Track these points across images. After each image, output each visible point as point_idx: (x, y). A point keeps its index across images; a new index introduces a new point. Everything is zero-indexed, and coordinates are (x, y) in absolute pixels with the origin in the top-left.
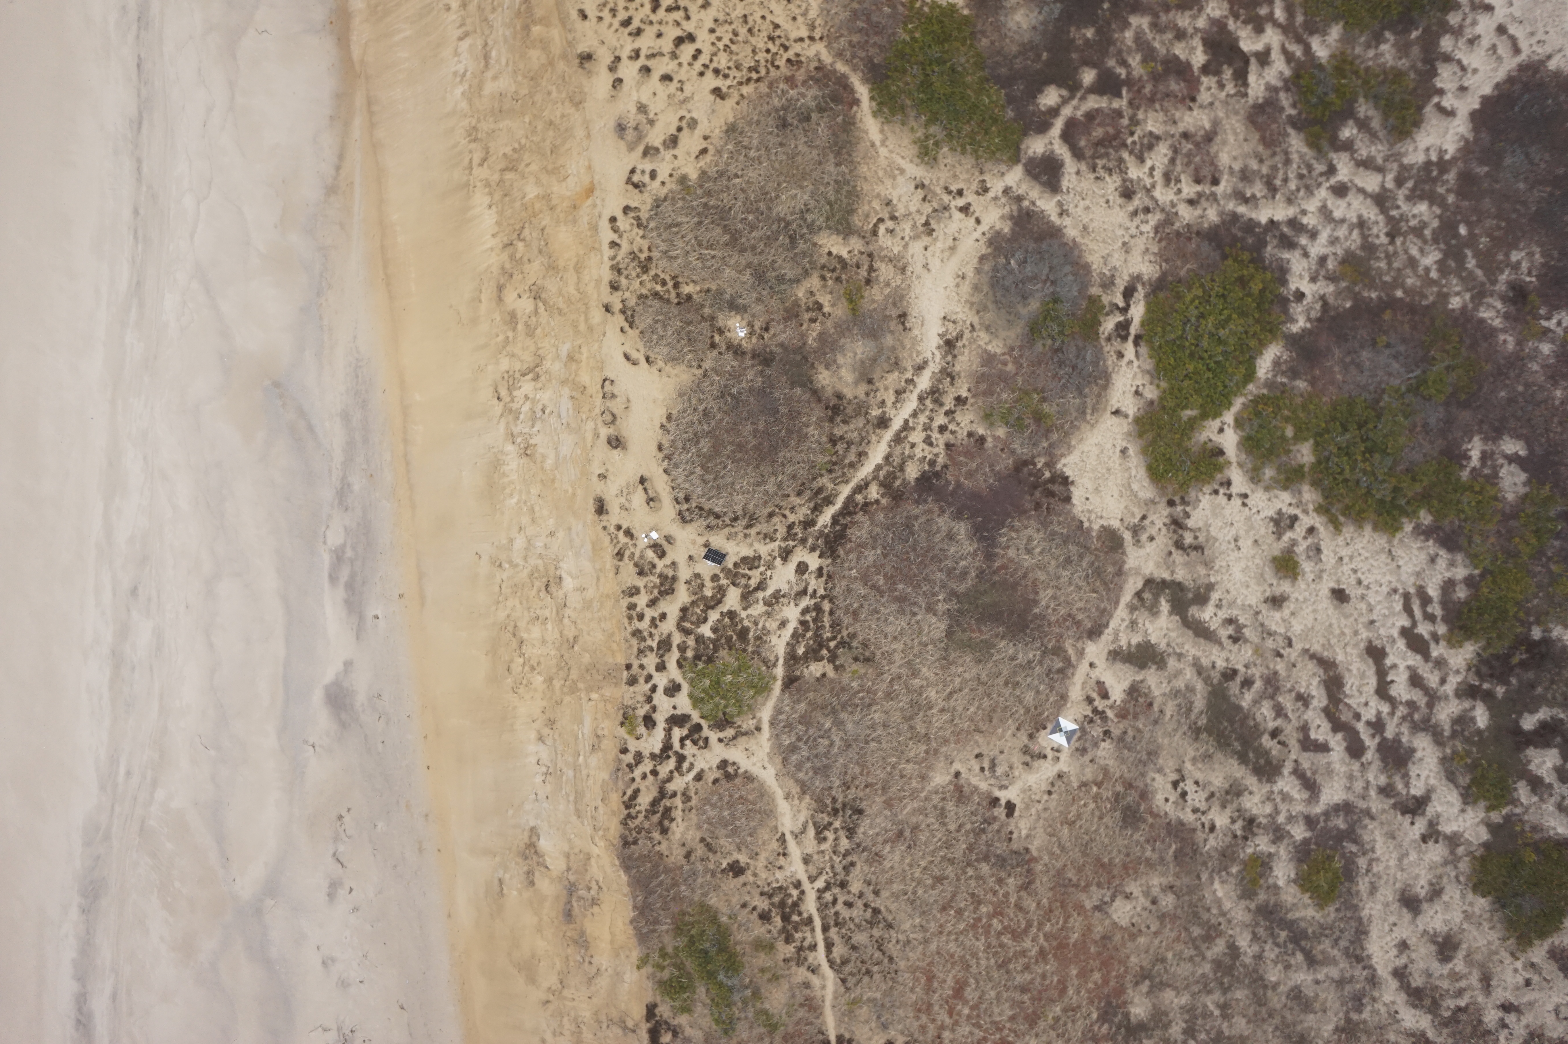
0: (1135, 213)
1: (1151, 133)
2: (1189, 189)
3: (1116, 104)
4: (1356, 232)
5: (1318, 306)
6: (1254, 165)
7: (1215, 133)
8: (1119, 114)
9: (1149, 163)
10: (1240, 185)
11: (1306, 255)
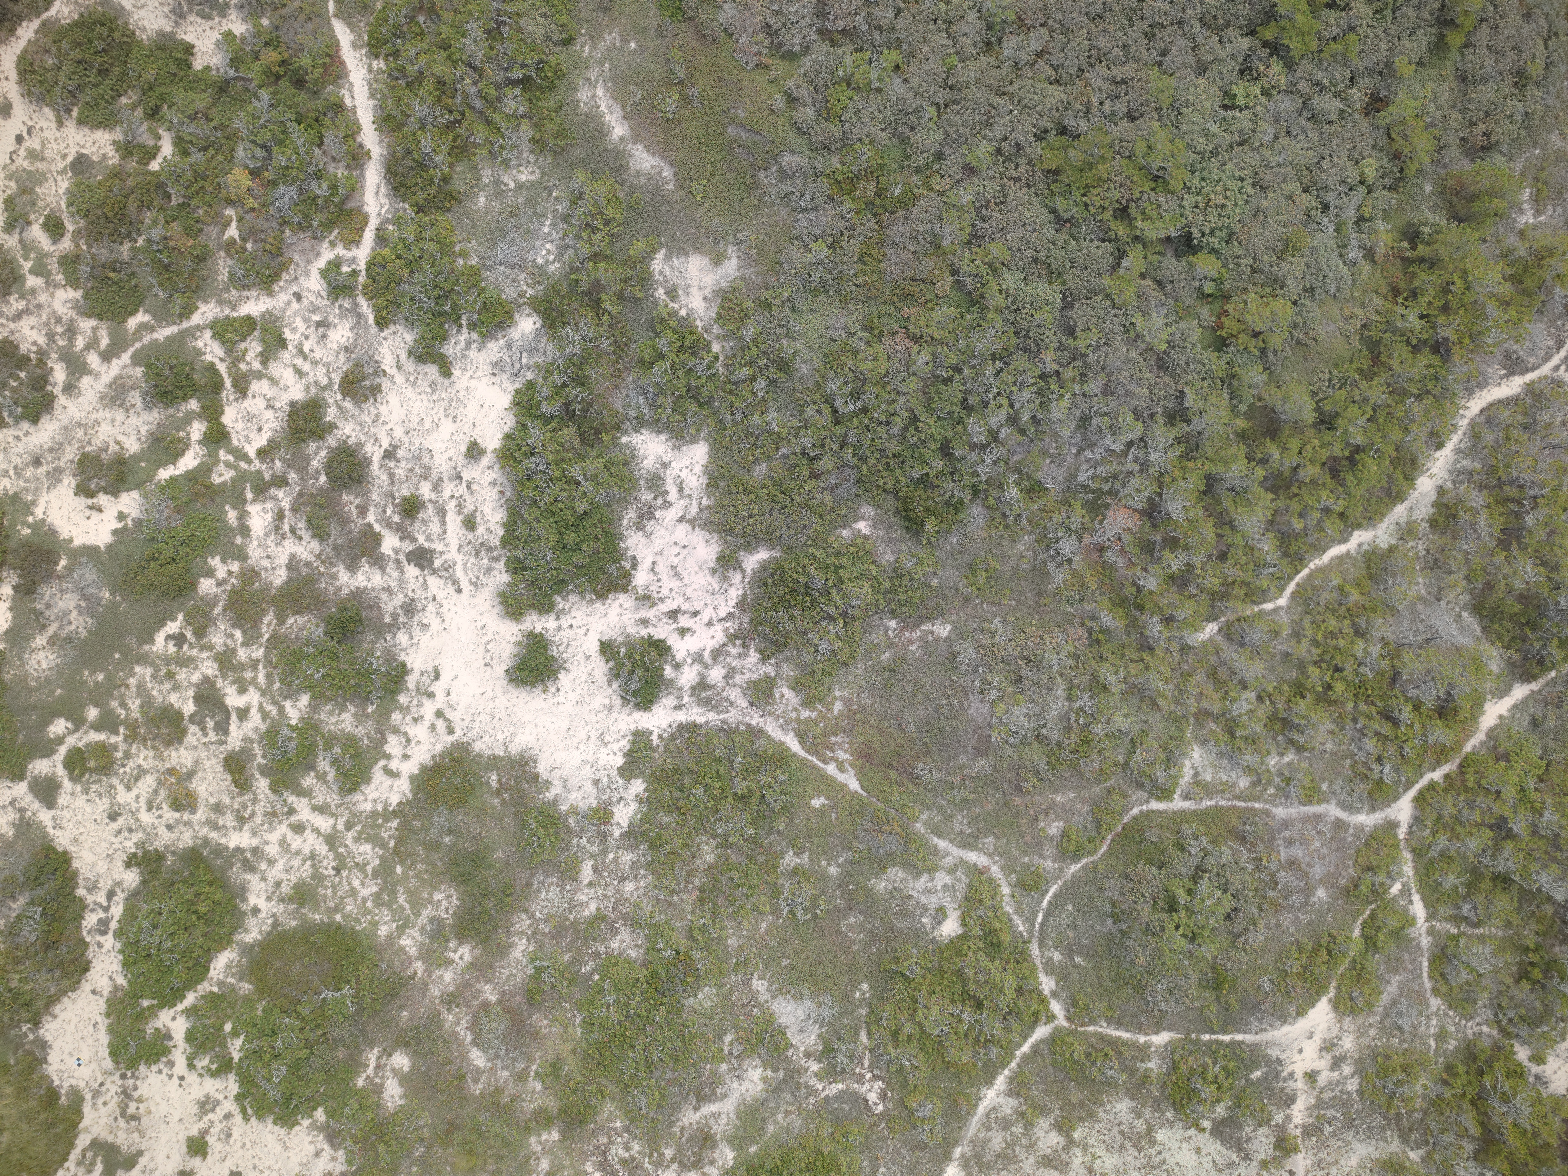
0: (119, 832)
1: (139, 766)
2: (170, 815)
3: (113, 739)
4: (309, 863)
5: (270, 922)
6: (227, 800)
7: (196, 772)
8: (115, 747)
9: (135, 791)
10: (213, 816)
11: (264, 879)
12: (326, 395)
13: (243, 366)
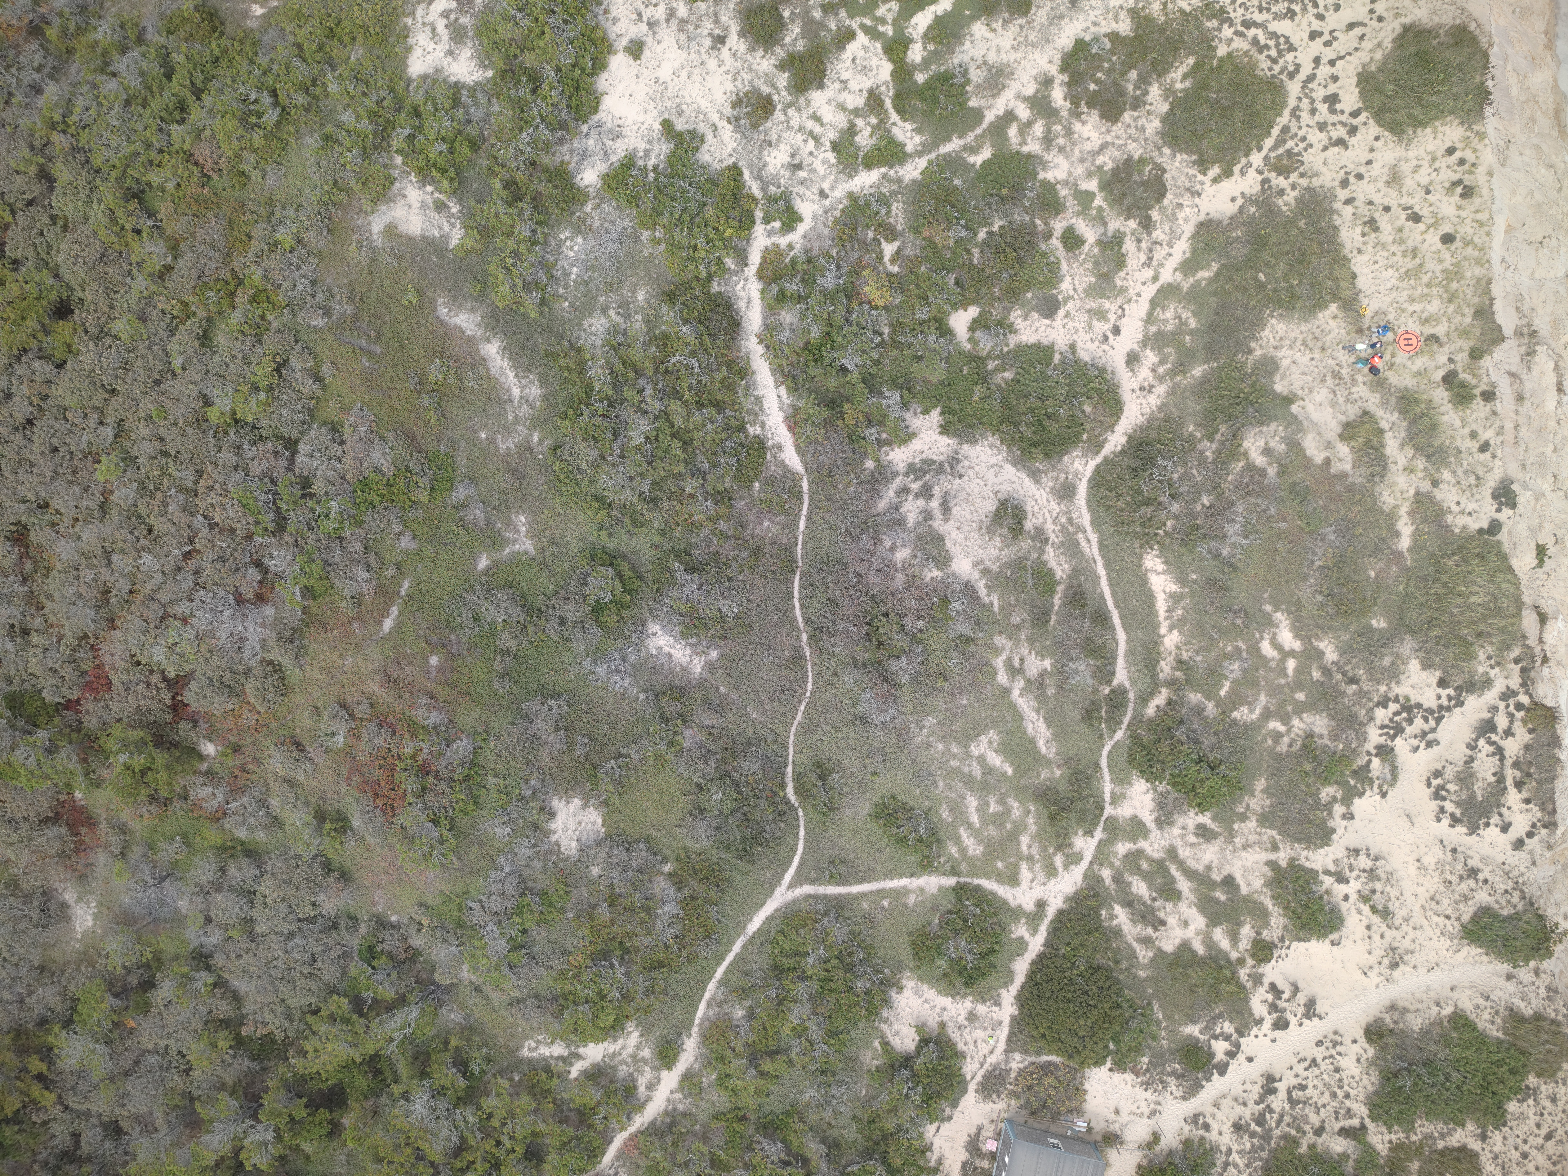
12: (789, 99)
13: (874, 121)
